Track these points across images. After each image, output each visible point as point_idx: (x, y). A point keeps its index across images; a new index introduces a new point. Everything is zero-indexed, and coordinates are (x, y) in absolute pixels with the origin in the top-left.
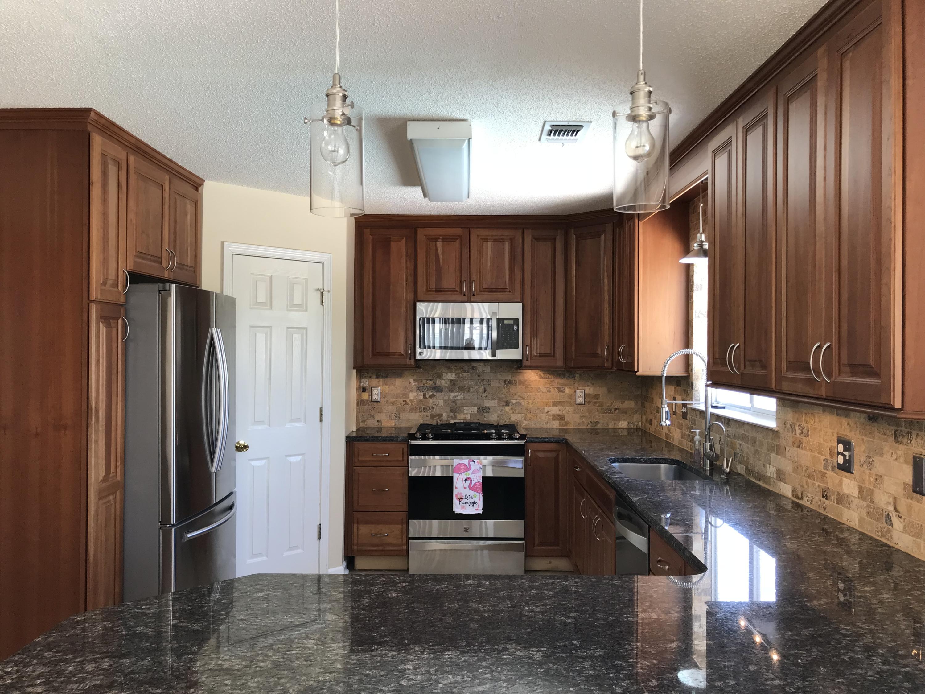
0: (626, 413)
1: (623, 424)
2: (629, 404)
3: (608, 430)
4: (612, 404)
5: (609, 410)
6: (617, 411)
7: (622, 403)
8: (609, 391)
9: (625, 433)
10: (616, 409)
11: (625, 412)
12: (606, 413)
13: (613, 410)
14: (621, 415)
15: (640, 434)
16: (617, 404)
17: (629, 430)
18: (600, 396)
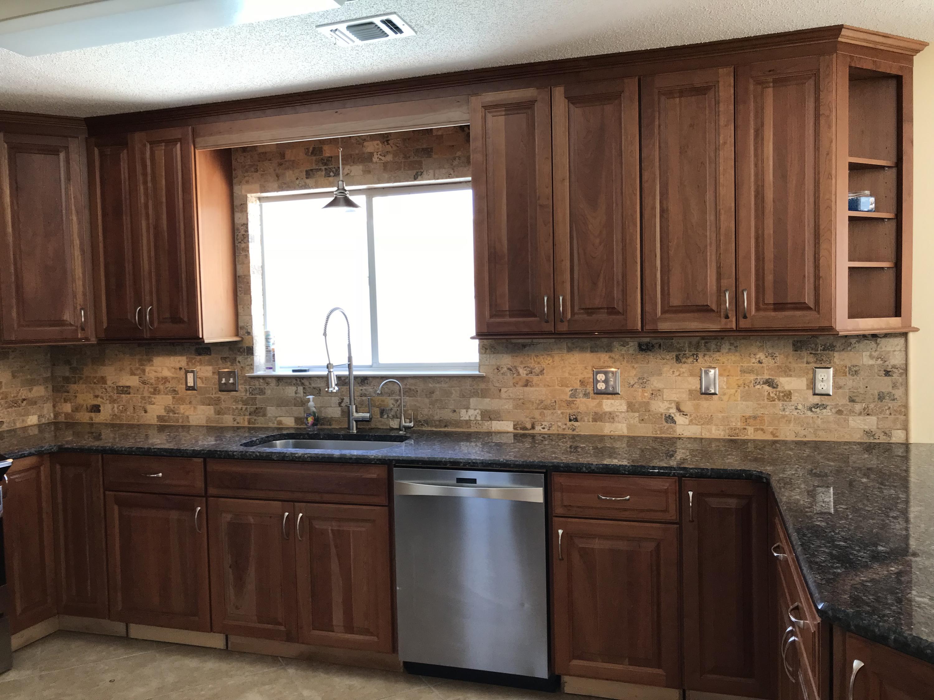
0: (35, 403)
1: (33, 420)
2: (39, 391)
3: (14, 430)
4: (18, 393)
5: (15, 403)
6: (25, 402)
7: (30, 390)
8: (14, 377)
9: (36, 432)
10: (24, 400)
11: (33, 402)
12: (11, 407)
13: (20, 402)
14: (29, 407)
15: (53, 428)
16: (24, 393)
17: (39, 426)
18: (3, 384)
